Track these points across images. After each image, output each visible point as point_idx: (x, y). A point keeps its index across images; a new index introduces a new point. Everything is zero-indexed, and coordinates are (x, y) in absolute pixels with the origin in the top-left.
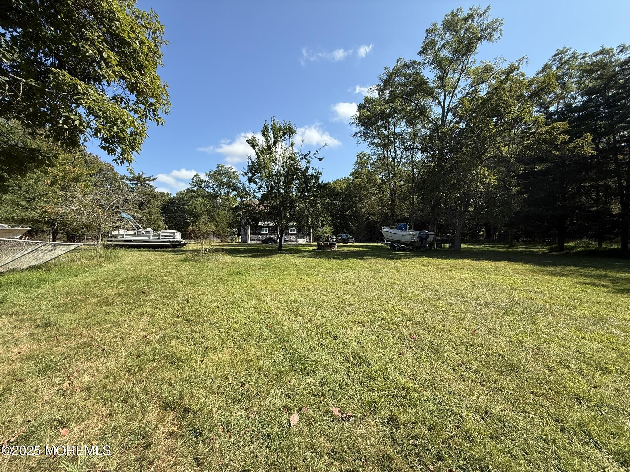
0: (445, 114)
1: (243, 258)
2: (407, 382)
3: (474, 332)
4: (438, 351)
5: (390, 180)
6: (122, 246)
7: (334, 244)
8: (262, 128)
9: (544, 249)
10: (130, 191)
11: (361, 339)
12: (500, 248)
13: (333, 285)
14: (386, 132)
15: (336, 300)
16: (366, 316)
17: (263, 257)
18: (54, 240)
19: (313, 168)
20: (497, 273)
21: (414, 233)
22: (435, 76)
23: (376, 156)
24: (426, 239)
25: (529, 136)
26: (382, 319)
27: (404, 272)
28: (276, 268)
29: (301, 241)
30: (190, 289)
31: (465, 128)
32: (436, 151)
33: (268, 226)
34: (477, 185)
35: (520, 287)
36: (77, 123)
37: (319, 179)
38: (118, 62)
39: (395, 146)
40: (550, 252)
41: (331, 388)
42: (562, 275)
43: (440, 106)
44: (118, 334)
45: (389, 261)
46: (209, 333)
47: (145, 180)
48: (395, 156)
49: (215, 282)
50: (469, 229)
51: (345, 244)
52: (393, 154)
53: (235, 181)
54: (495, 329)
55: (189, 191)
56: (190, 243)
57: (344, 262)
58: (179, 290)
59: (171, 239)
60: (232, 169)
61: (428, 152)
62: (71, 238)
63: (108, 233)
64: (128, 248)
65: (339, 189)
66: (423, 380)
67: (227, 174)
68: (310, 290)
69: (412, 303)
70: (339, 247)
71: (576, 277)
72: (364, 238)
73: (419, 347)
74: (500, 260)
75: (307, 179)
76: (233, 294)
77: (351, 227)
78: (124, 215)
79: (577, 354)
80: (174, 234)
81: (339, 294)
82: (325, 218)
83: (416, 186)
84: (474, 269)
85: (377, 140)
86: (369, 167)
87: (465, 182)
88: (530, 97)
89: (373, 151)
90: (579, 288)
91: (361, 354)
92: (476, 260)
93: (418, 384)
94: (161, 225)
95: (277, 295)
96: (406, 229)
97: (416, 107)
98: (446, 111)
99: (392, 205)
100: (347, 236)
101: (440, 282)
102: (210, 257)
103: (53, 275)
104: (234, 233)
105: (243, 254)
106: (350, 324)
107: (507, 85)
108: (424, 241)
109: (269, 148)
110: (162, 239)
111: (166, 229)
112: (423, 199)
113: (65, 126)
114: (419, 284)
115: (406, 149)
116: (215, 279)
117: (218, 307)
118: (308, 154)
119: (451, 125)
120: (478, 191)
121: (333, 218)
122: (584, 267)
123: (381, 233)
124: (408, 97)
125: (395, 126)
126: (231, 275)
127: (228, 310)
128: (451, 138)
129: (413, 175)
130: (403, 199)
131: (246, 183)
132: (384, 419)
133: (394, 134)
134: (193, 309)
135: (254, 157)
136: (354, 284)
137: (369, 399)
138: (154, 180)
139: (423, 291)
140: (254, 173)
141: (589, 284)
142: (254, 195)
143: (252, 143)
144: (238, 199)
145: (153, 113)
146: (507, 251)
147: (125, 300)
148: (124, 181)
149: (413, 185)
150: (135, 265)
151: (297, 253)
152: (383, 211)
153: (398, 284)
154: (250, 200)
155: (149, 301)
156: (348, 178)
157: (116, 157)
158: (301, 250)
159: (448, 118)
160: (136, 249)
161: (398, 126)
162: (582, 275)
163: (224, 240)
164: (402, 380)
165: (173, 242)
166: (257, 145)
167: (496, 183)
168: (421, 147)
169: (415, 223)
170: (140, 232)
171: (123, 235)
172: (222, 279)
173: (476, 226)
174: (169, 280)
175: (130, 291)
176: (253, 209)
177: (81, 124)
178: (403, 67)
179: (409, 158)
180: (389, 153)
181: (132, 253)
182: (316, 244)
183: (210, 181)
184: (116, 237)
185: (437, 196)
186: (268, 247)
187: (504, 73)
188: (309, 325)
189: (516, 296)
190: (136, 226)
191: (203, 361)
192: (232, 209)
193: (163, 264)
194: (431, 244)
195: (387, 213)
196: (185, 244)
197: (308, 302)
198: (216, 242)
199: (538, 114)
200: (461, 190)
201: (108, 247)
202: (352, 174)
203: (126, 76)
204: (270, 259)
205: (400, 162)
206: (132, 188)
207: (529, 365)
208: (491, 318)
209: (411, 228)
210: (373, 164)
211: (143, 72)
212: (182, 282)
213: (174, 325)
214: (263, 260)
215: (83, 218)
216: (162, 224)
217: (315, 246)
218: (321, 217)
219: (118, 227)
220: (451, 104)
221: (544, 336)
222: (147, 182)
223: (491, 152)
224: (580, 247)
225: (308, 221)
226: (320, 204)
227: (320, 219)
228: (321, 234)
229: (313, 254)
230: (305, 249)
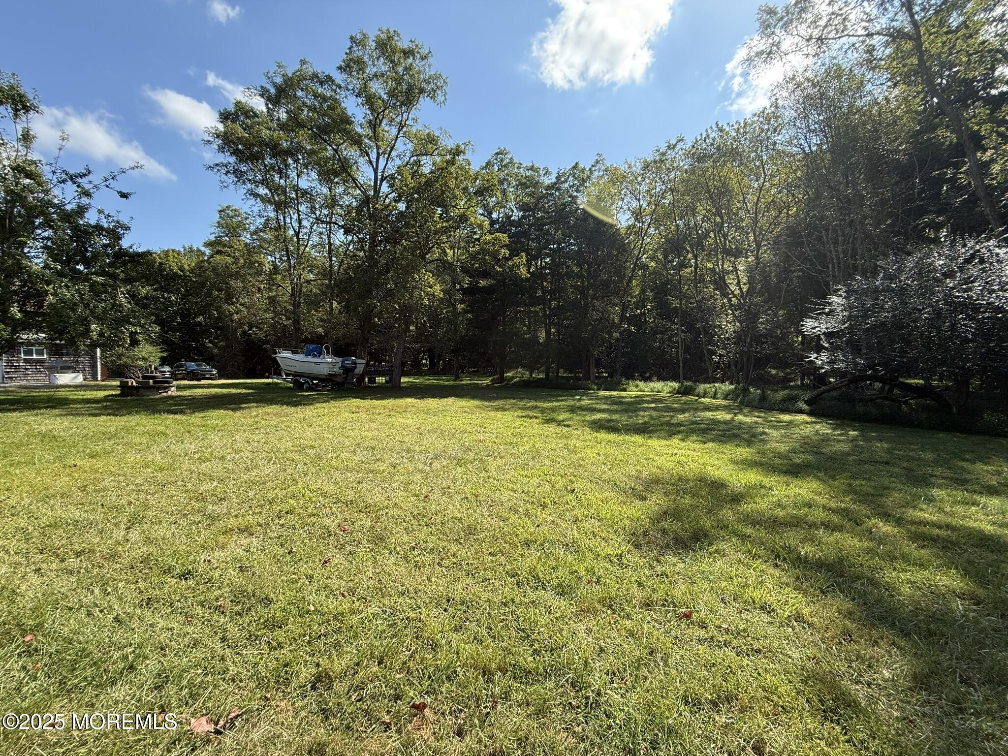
0: (379, 182)
2: (341, 605)
3: (426, 497)
4: (382, 539)
5: (290, 267)
7: (167, 382)
9: (487, 381)
11: (248, 559)
12: (445, 381)
13: (171, 467)
14: (282, 181)
15: (182, 498)
16: (254, 513)
19: (100, 212)
20: (445, 413)
21: (334, 361)
22: (364, 118)
23: (263, 220)
24: (352, 370)
25: (474, 242)
26: (287, 513)
27: (320, 426)
29: (65, 378)
31: (405, 211)
32: (367, 234)
34: (421, 296)
35: (469, 430)
37: (120, 239)
39: (298, 211)
40: (493, 384)
41: (185, 683)
42: (505, 410)
43: (371, 168)
45: (293, 409)
48: (300, 227)
50: (410, 356)
51: (195, 382)
52: (296, 225)
54: (449, 488)
57: (196, 418)
61: (354, 234)
65: (175, 269)
66: (364, 590)
68: (104, 490)
69: (337, 475)
70: (179, 388)
71: (515, 411)
72: (239, 369)
73: (354, 541)
74: (446, 397)
75: (83, 234)
77: (208, 348)
79: (523, 495)
81: (190, 485)
82: (142, 326)
83: (336, 285)
84: (419, 411)
85: (262, 191)
86: (246, 238)
87: (405, 288)
88: (475, 193)
89: (256, 209)
90: (519, 422)
91: (250, 588)
92: (420, 398)
93: (358, 600)
96: (320, 354)
97: (334, 156)
98: (379, 177)
99: (294, 312)
100: (200, 365)
101: (376, 434)
106: (221, 539)
107: (453, 169)
108: (350, 374)
112: (347, 307)
114: (347, 440)
115: (318, 220)
119: (387, 201)
120: (422, 304)
121: (162, 329)
122: (521, 399)
123: (275, 359)
124: (322, 133)
125: (298, 176)
128: (388, 222)
129: (331, 265)
130: (314, 303)
132: (305, 686)
133: (296, 188)
136: (223, 458)
137: (272, 665)
139: (354, 452)
141: (525, 417)
146: (453, 385)
149: (330, 283)
151: (53, 407)
152: (278, 322)
153: (312, 447)
156: (199, 251)
158: (67, 399)
159: (382, 190)
161: (304, 177)
162: (519, 408)
164: (332, 605)
167: (441, 295)
168: (343, 223)
169: (335, 344)
173: (419, 352)
178: (312, 79)
179: (324, 237)
180: (288, 220)
182: (118, 383)
185: (369, 305)
187: (450, 152)
188: (109, 570)
189: (466, 440)
194: (361, 379)
195: (286, 326)
197: (99, 517)
199: (482, 218)
200: (401, 300)
202: (208, 244)
205: (308, 240)
207: (485, 522)
208: (444, 473)
209: (328, 353)
210: (255, 233)
217: (113, 388)
218: (131, 323)
220: (386, 170)
221: (496, 482)
223: (436, 254)
224: (516, 377)
225: (88, 330)
226: (124, 294)
227: (126, 329)
228: (129, 362)
229: (106, 406)
230: (81, 397)
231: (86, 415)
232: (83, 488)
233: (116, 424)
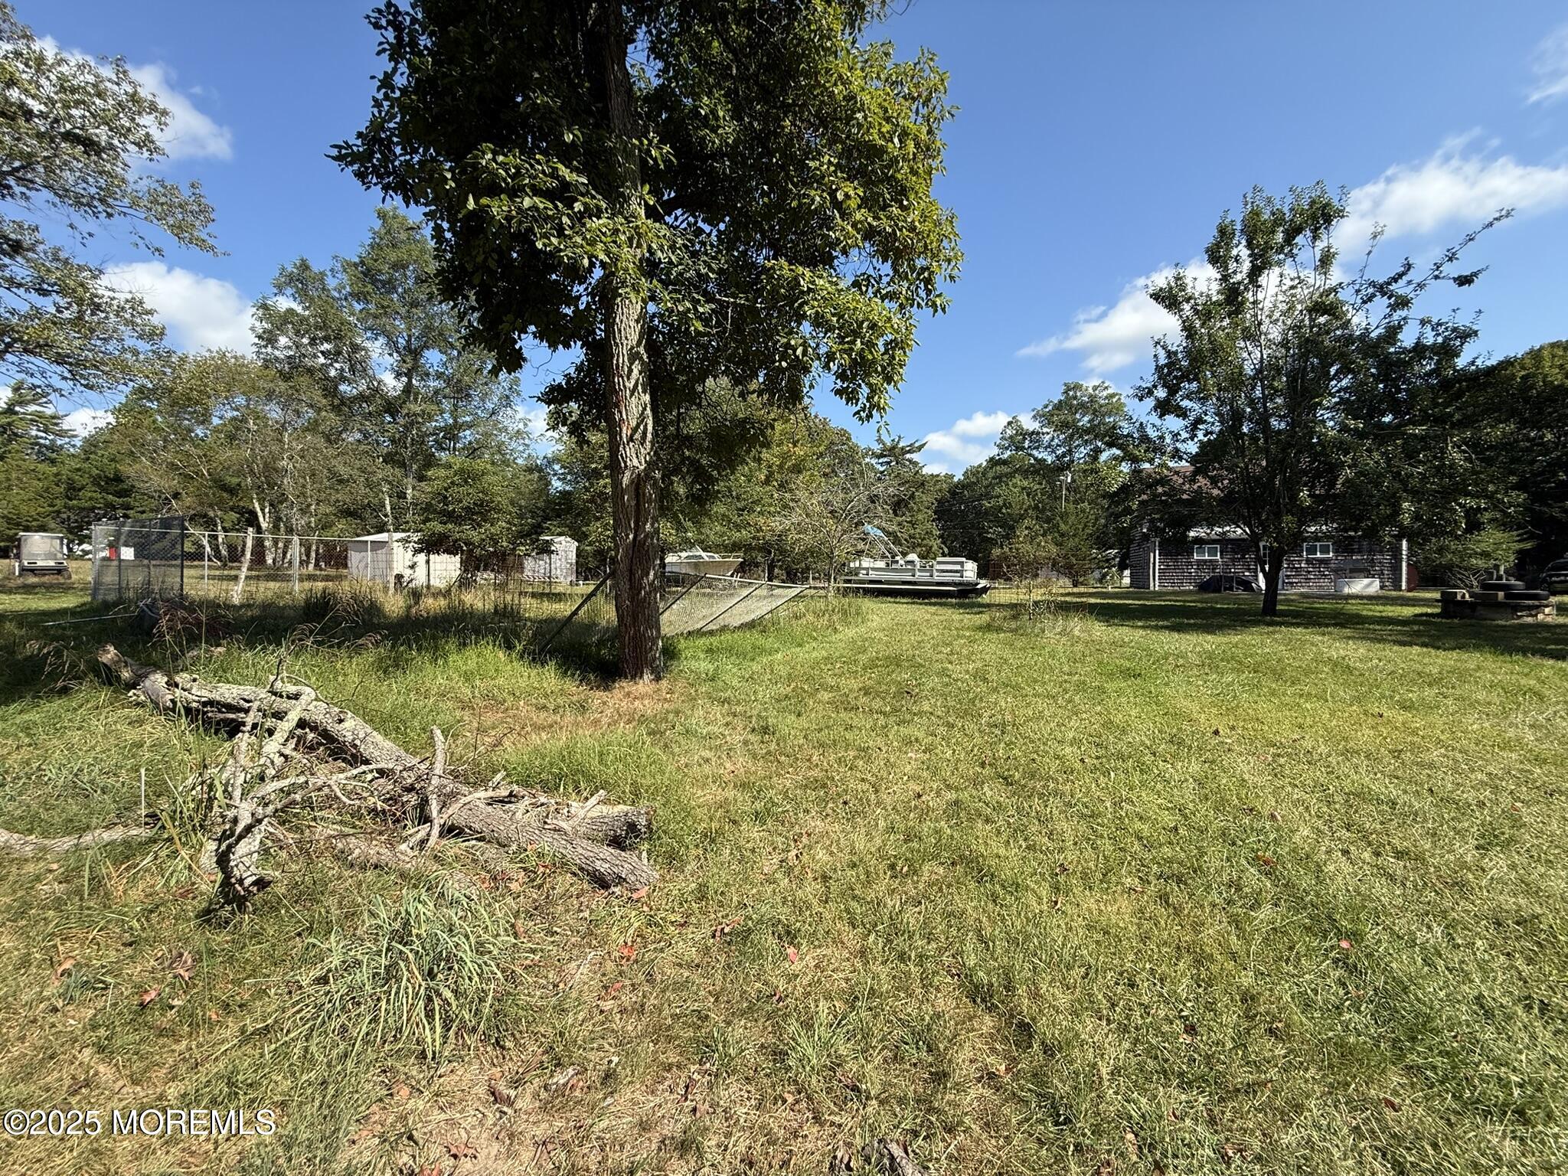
1: (1141, 632)
6: (867, 592)
7: (1536, 597)
8: (1210, 236)
10: (879, 479)
17: (1209, 633)
18: (770, 580)
19: (1423, 323)
28: (1262, 668)
29: (1363, 586)
30: (1006, 701)
33: (1224, 542)
36: (799, 352)
37: (1454, 356)
38: (861, 199)
44: (869, 776)
46: (1065, 827)
47: (904, 451)
49: (1066, 691)
53: (1112, 419)
55: (993, 462)
56: (995, 588)
58: (981, 700)
59: (957, 579)
60: (1106, 388)
62: (793, 576)
63: (844, 565)
64: (877, 597)
67: (1091, 406)
75: (1394, 366)
76: (1124, 732)
78: (868, 527)
80: (962, 566)
94: (935, 548)
95: (1282, 761)
102: (1047, 623)
103: (770, 642)
104: (1107, 561)
105: (1140, 620)
109: (1233, 297)
110: (936, 578)
111: (944, 555)
113: (784, 364)
116: (1066, 681)
117: (1082, 760)
118: (1400, 276)
126: (1111, 676)
127: (1112, 774)
131: (1148, 418)
134: (1016, 751)
135: (1176, 339)
138: (920, 448)
140: (1178, 384)
142: (1177, 450)
143: (1169, 299)
144: (1125, 467)
145: (926, 288)
147: (877, 704)
148: (867, 460)
150: (890, 631)
151: (1343, 626)
154: (1163, 465)
155: (920, 714)
157: (858, 408)
158: (1358, 616)
160: (889, 599)
163: (1081, 579)
165: (960, 584)
166: (1188, 300)
170: (897, 562)
171: (867, 569)
172: (1084, 683)
174: (956, 671)
175: (884, 687)
176: (1174, 491)
177: (805, 353)
181: (883, 605)
182: (1437, 595)
183: (1045, 430)
184: (856, 575)
186: (1220, 602)
190: (889, 550)
191: (1056, 903)
192: (1106, 495)
193: (943, 634)
196: (985, 590)
198: (1061, 587)
201: (846, 592)
203: (875, 224)
204: (1236, 639)
206: (882, 472)
211: (905, 203)
212: (985, 680)
213: (977, 782)
214: (1209, 642)
215: (808, 539)
216: (935, 544)
218: (1467, 494)
219: (859, 553)
222: (908, 456)
225: (1397, 511)
226: (1459, 447)
227: (1460, 505)
228: (1456, 560)
229: (1419, 631)
230: (1378, 614)
231: (1390, 641)
232: (1397, 754)
233: (1439, 661)
